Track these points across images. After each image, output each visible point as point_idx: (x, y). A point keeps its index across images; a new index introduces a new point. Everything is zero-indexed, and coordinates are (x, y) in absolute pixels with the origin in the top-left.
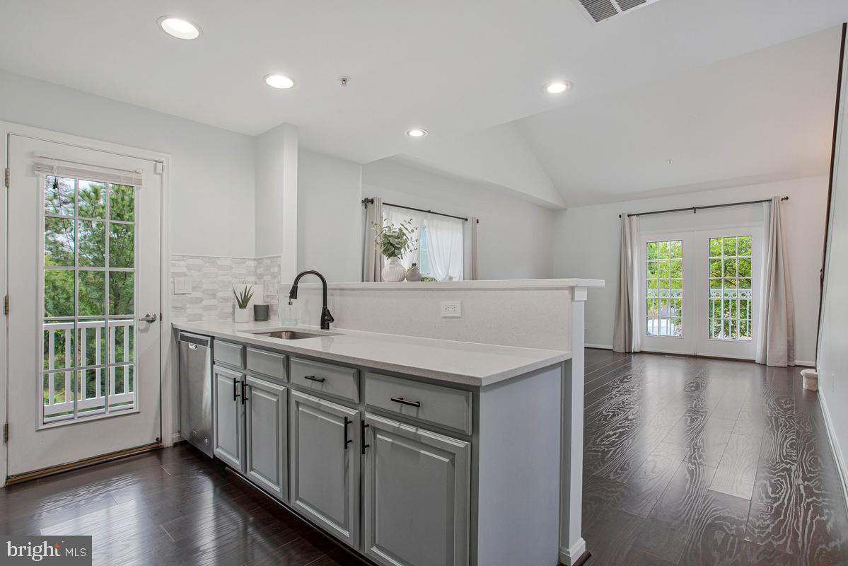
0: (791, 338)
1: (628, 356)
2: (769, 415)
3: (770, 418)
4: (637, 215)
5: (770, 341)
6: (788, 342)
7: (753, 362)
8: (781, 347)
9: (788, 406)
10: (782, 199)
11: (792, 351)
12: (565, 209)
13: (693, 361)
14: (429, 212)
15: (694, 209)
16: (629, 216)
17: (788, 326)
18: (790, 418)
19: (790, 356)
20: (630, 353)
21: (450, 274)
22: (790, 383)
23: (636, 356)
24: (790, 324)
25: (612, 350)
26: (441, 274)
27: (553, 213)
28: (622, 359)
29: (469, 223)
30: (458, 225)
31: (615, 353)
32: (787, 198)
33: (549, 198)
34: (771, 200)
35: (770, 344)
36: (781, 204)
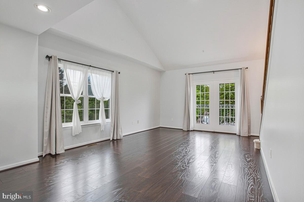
0: (249, 125)
1: (188, 132)
2: (241, 166)
3: (241, 168)
4: (192, 74)
5: (242, 126)
6: (248, 126)
7: (235, 134)
8: (246, 128)
9: (249, 159)
10: (246, 68)
11: (250, 130)
12: (165, 71)
13: (213, 134)
14: (90, 66)
15: (214, 72)
16: (189, 74)
17: (248, 120)
18: (250, 167)
19: (249, 132)
20: (189, 131)
21: (103, 96)
22: (249, 145)
23: (192, 132)
24: (249, 119)
25: (182, 129)
26: (99, 96)
27: (160, 73)
28: (186, 133)
29: (114, 73)
30: (109, 74)
31: (184, 131)
32: (247, 68)
33: (157, 66)
34: (241, 69)
35: (242, 127)
36: (245, 70)
